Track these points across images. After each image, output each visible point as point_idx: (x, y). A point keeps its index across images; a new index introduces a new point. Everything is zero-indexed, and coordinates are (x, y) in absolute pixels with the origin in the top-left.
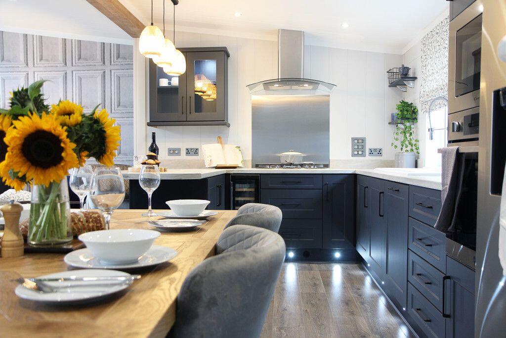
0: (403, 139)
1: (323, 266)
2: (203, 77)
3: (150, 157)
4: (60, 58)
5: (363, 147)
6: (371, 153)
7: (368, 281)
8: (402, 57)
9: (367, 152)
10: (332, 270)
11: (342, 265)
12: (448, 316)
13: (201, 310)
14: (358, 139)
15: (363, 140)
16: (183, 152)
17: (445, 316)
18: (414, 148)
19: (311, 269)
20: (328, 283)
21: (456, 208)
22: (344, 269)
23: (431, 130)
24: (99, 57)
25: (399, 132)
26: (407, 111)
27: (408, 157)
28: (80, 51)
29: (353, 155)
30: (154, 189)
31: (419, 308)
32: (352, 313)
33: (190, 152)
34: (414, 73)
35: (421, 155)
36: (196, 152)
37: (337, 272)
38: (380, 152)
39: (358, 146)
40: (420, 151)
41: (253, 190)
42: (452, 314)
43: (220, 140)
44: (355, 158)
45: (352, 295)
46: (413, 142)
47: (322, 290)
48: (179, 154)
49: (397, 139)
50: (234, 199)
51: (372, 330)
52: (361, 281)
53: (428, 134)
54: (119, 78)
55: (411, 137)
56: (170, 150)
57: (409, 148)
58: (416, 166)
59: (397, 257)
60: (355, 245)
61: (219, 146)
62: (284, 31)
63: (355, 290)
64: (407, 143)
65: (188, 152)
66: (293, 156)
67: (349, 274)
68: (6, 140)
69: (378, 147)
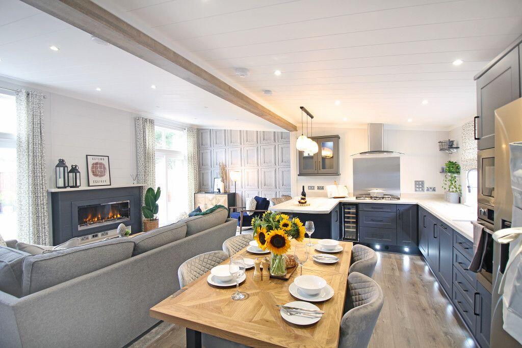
0: (450, 184)
1: (397, 256)
2: (325, 148)
3: (302, 199)
4: (255, 140)
5: (423, 186)
6: (428, 190)
7: (427, 268)
8: (448, 133)
9: (426, 189)
10: (403, 260)
11: (410, 256)
12: (478, 315)
13: (350, 332)
14: (419, 182)
15: (423, 182)
16: (316, 188)
17: (475, 314)
18: (458, 190)
19: (390, 258)
20: (401, 269)
21: (483, 255)
22: (411, 260)
23: (469, 187)
24: (273, 138)
25: (447, 180)
26: (453, 167)
27: (454, 196)
28: (264, 136)
29: (416, 190)
30: (312, 233)
31: (459, 301)
32: (417, 293)
33: (320, 188)
34: (457, 144)
35: (463, 194)
36: (322, 188)
37: (406, 260)
38: (434, 190)
39: (419, 185)
40: (462, 192)
41: (355, 211)
42: (480, 314)
43: (336, 183)
44: (417, 193)
45: (416, 279)
46: (457, 186)
47: (397, 273)
48: (314, 189)
49: (446, 184)
50: (344, 210)
51: (429, 306)
52: (422, 268)
53: (467, 189)
54: (282, 148)
55: (456, 184)
56: (309, 187)
57: (455, 189)
58: (460, 202)
59: (446, 254)
60: (418, 245)
61: (335, 186)
62: (371, 124)
63: (418, 276)
64: (453, 187)
65: (319, 188)
66: (377, 193)
67: (414, 263)
68: (265, 239)
69: (433, 186)
